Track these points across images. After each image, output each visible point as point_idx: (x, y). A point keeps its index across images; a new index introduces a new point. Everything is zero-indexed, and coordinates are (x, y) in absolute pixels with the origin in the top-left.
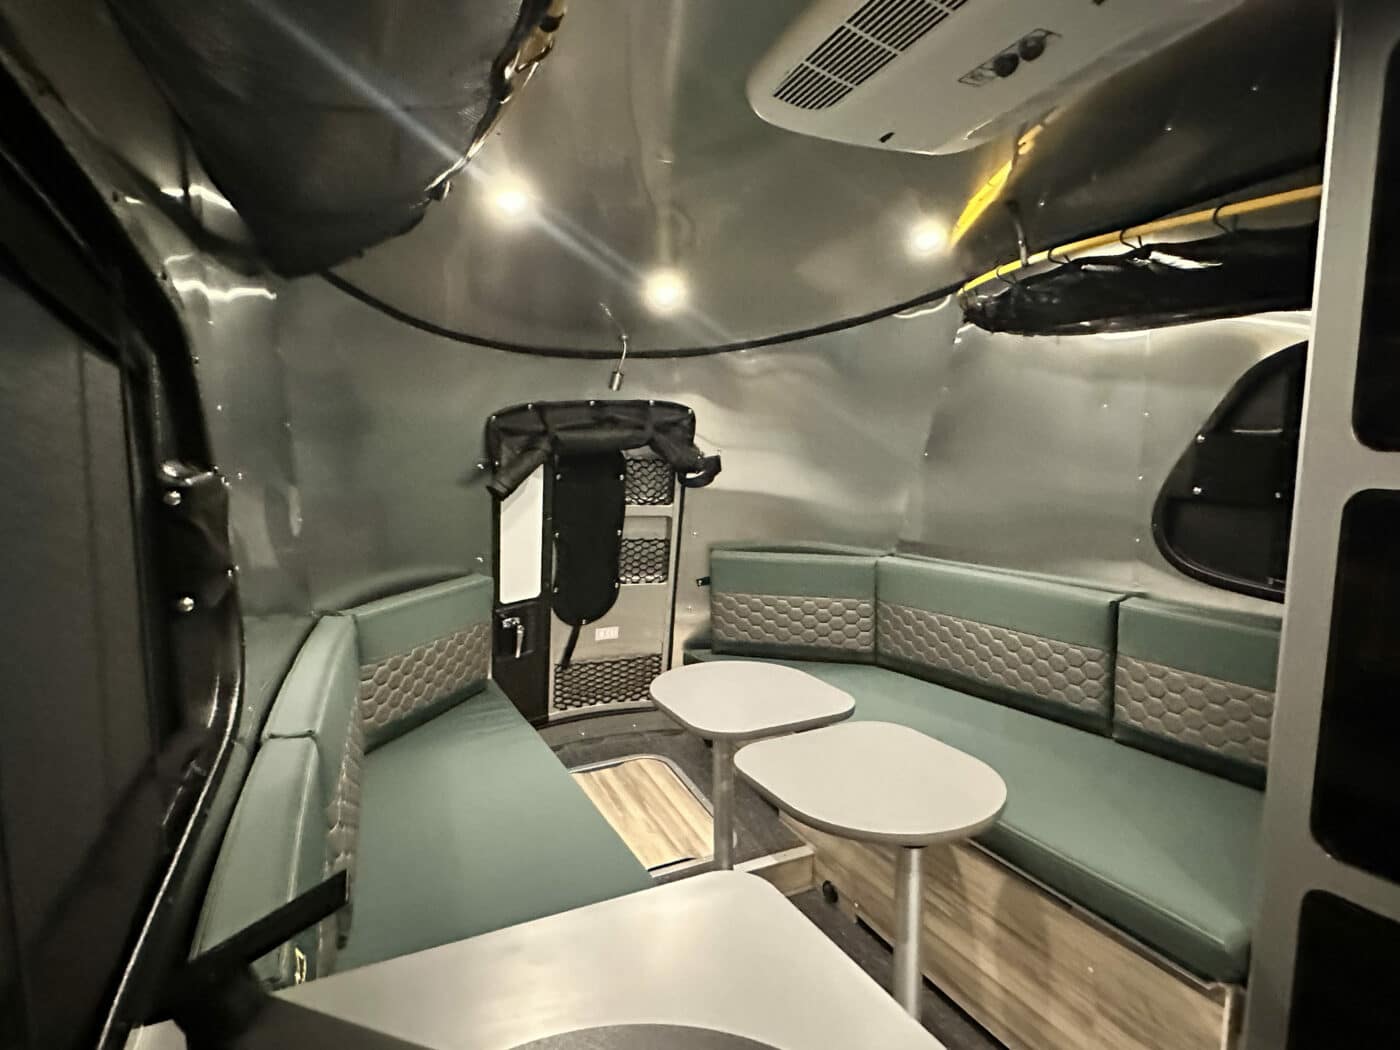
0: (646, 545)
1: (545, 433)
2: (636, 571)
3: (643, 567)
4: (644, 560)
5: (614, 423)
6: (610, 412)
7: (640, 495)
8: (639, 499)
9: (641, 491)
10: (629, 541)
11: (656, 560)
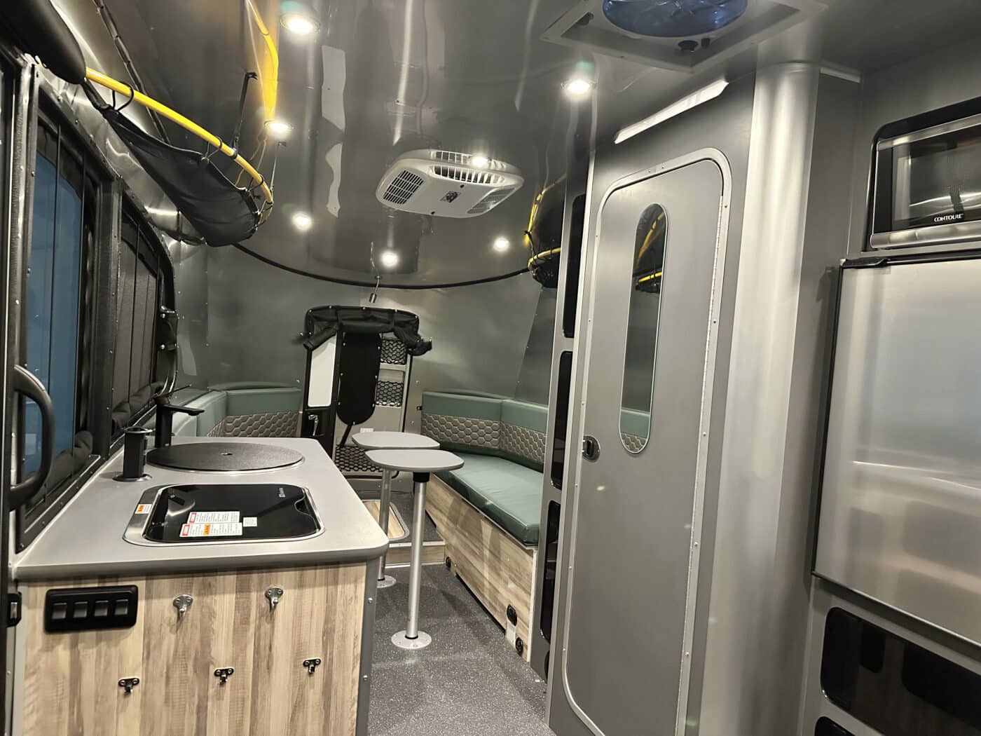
0: (391, 385)
1: (337, 321)
2: (385, 399)
3: (389, 397)
4: (389, 393)
5: (375, 319)
6: (373, 314)
7: (388, 358)
8: (387, 360)
9: (389, 356)
10: (382, 382)
11: (396, 394)
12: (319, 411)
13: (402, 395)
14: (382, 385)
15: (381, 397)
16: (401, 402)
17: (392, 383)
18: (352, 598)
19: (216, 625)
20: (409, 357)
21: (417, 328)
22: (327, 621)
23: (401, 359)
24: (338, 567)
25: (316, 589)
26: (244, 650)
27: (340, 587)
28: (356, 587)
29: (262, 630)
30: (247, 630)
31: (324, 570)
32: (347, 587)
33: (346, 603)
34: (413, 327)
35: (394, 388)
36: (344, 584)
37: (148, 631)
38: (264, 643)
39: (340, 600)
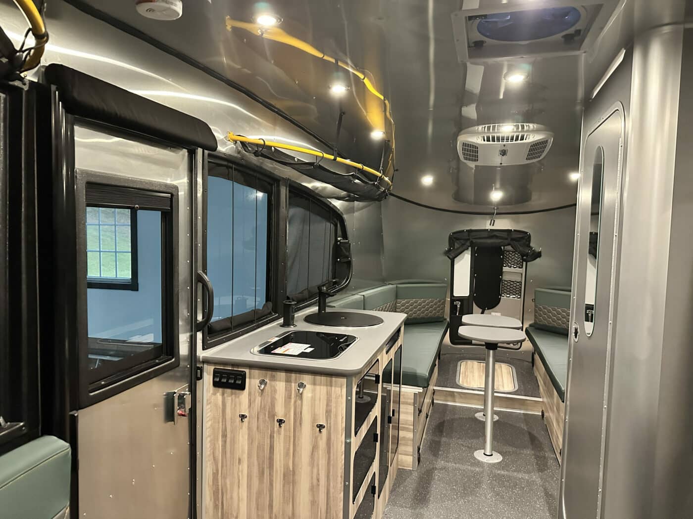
0: (512, 283)
1: (469, 239)
2: (508, 293)
3: (512, 292)
4: (511, 289)
5: (497, 237)
6: (495, 233)
7: (509, 265)
8: (508, 265)
9: (509, 262)
10: (505, 281)
11: (515, 289)
12: (461, 299)
13: (521, 290)
14: (506, 283)
15: (505, 291)
16: (520, 296)
17: (513, 282)
18: (339, 396)
19: (277, 396)
20: (524, 263)
21: (529, 241)
22: (327, 405)
23: (518, 264)
24: (332, 377)
25: (322, 387)
26: (289, 411)
27: (333, 388)
28: (341, 390)
29: (297, 403)
30: (290, 402)
31: (325, 378)
32: (337, 389)
33: (337, 398)
34: (526, 241)
35: (515, 285)
36: (335, 387)
37: (250, 394)
38: (298, 410)
39: (333, 396)
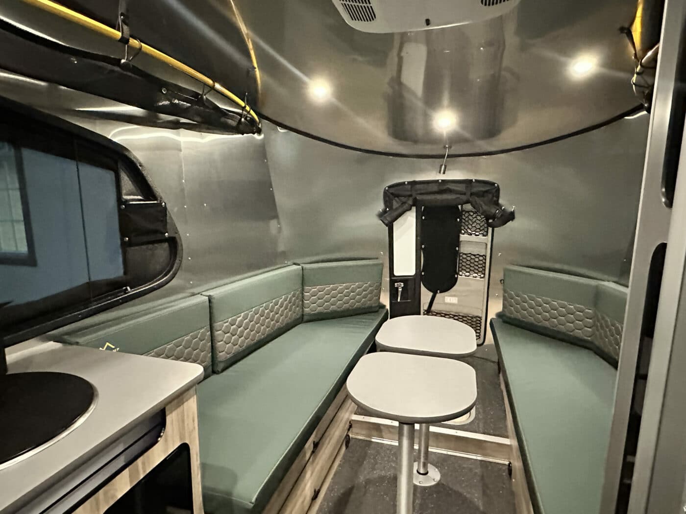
0: (473, 257)
1: (411, 196)
2: (468, 270)
3: (472, 269)
4: (472, 265)
5: (450, 191)
8: (468, 232)
9: (469, 228)
10: (464, 254)
11: (478, 265)
12: (405, 280)
13: (485, 267)
15: (463, 268)
16: (484, 274)
20: (490, 229)
21: (498, 197)
23: (481, 230)
34: (493, 196)
35: (477, 260)
